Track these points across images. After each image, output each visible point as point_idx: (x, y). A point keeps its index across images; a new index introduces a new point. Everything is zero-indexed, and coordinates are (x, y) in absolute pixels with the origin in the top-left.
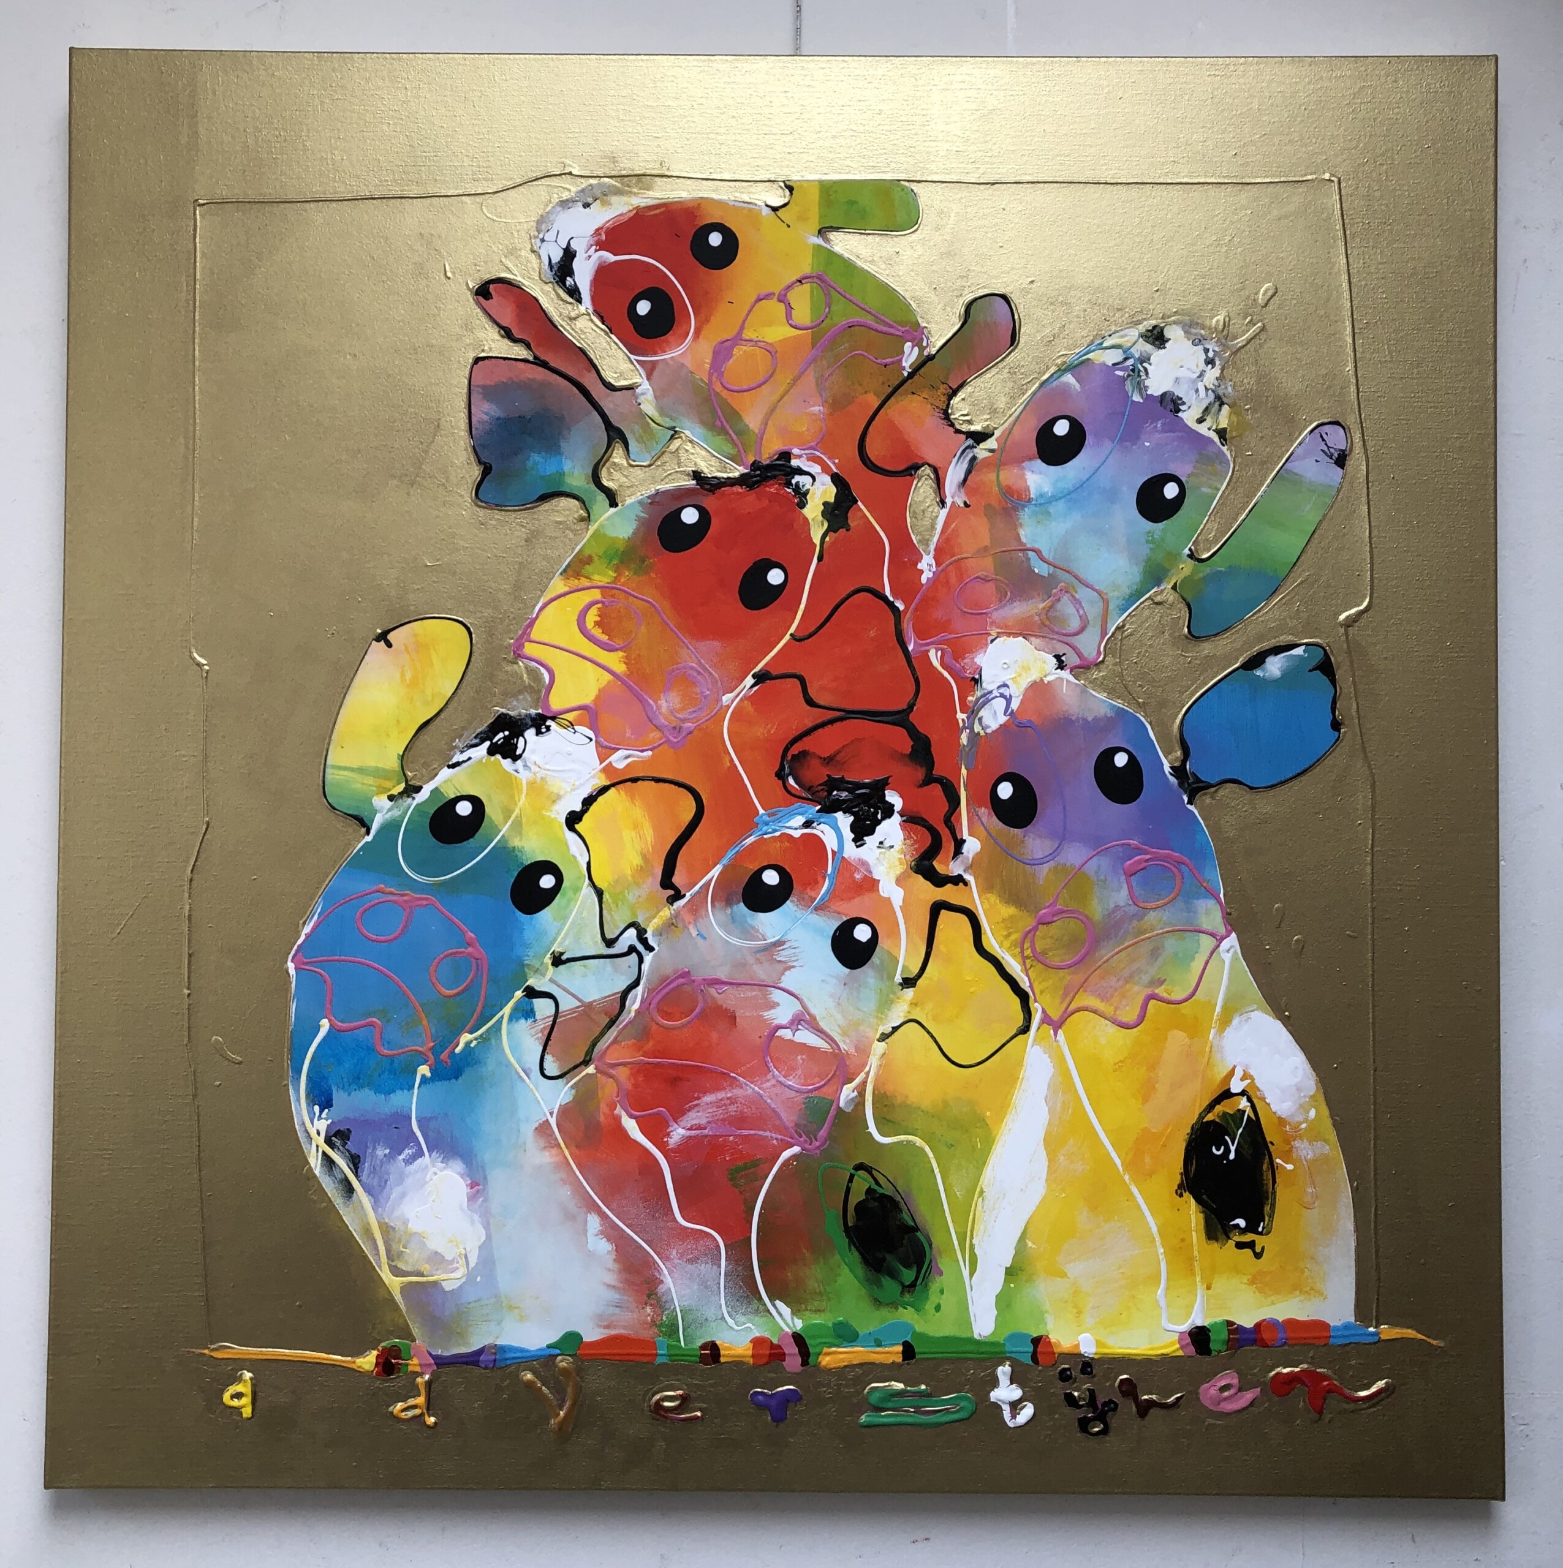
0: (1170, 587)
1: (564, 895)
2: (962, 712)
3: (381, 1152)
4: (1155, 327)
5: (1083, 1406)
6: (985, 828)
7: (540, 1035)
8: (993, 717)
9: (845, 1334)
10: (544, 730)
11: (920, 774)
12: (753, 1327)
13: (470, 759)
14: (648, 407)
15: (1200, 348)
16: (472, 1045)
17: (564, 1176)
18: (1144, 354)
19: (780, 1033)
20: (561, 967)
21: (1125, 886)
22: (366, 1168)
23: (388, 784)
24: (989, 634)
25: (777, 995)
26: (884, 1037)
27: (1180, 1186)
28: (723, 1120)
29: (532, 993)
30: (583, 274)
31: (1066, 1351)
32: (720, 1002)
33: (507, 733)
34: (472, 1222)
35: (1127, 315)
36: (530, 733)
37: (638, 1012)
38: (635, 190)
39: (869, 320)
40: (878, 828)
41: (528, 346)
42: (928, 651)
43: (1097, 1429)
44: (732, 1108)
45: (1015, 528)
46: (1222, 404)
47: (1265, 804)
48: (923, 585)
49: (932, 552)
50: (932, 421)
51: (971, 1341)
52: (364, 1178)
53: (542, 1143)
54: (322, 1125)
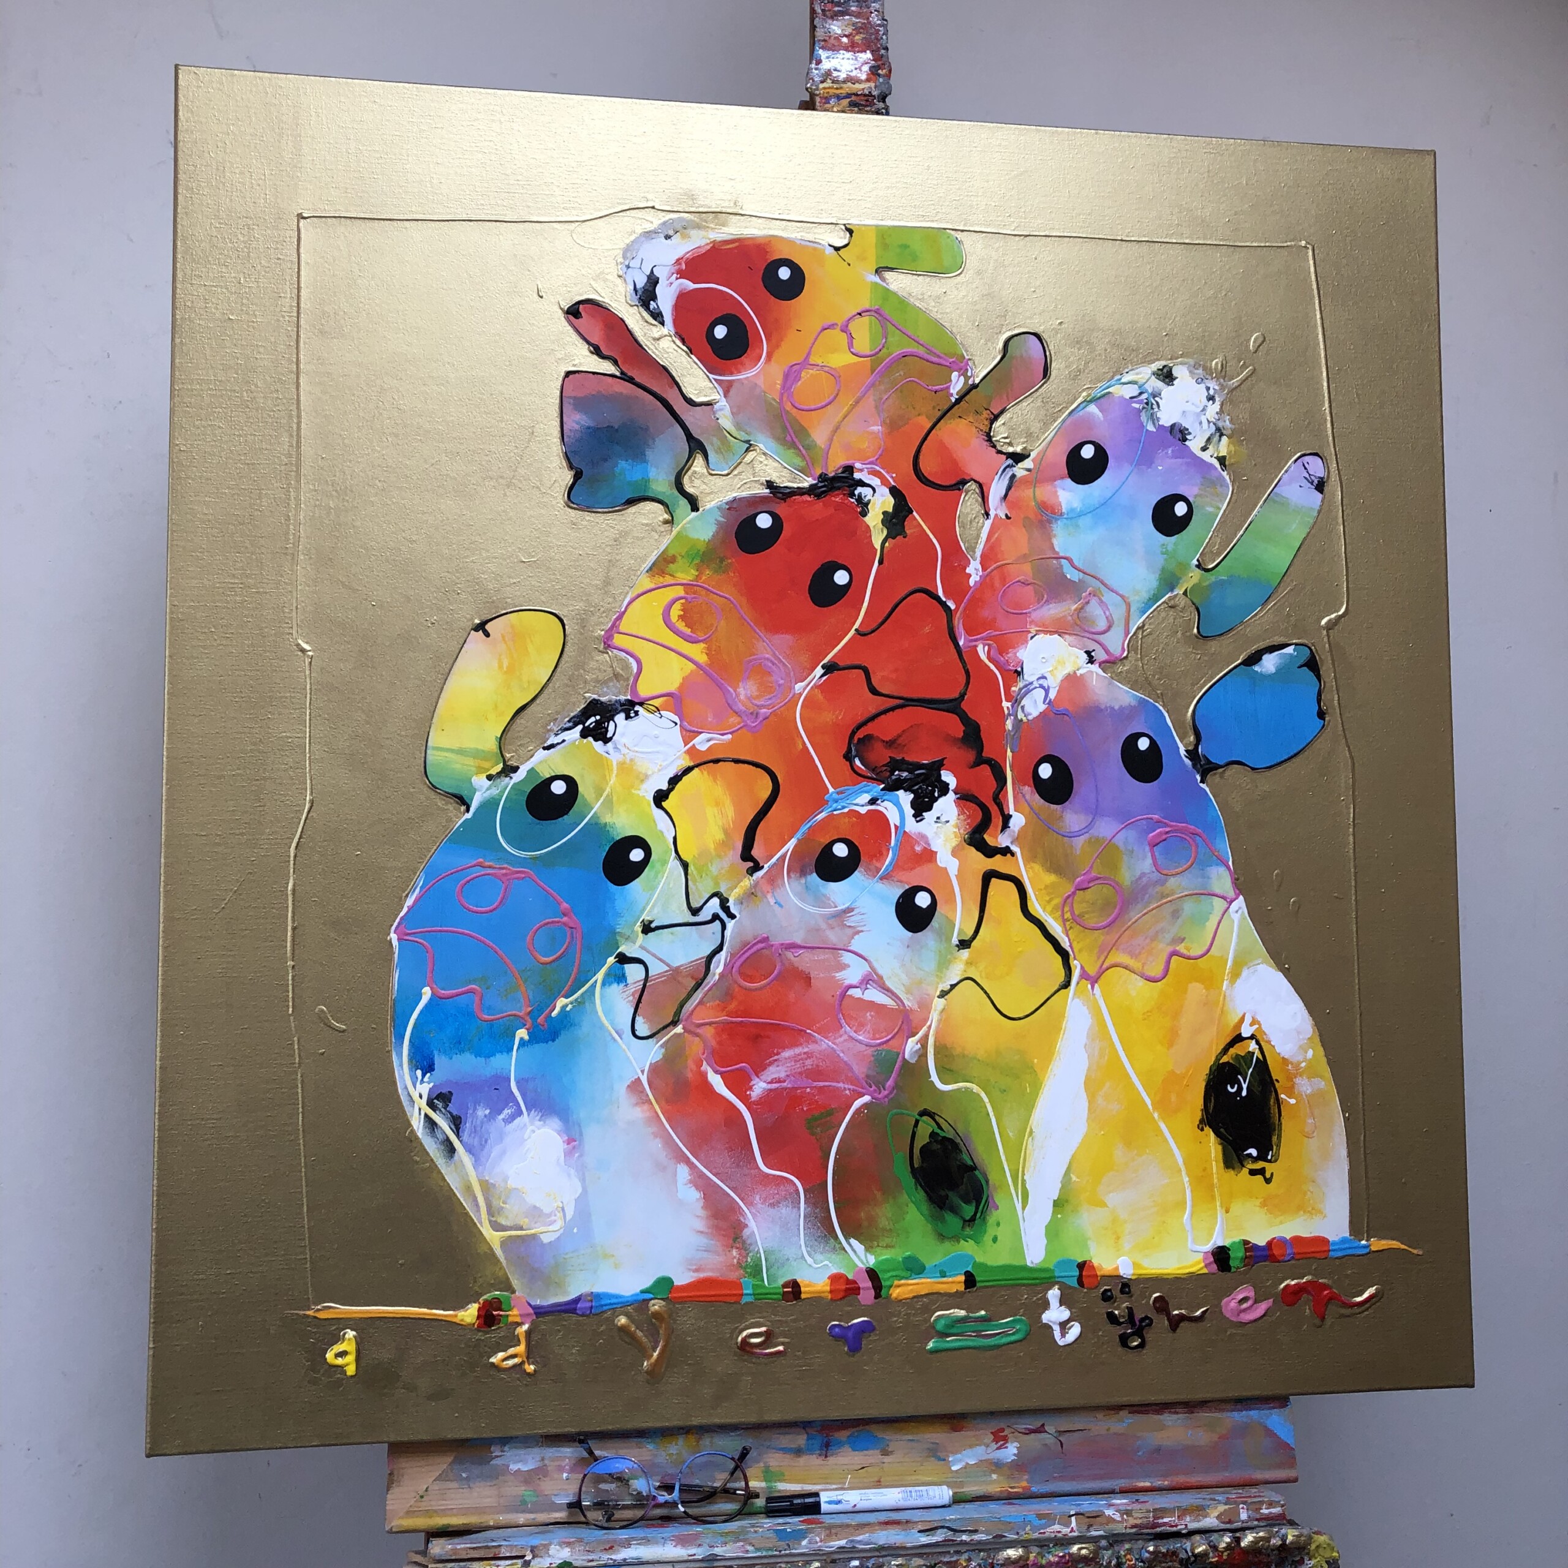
0: (1181, 592)
1: (653, 867)
2: (1007, 700)
3: (482, 1112)
4: (1164, 367)
5: (1123, 1323)
6: (1029, 805)
7: (631, 998)
8: (1034, 706)
9: (914, 1267)
10: (632, 715)
11: (971, 756)
12: (830, 1265)
13: (564, 741)
14: (726, 421)
15: (1203, 386)
16: (568, 1009)
17: (654, 1129)
18: (1156, 390)
19: (851, 992)
20: (650, 934)
21: (1149, 855)
22: (467, 1127)
23: (486, 765)
24: (1029, 632)
25: (847, 958)
26: (943, 994)
27: (1201, 1121)
28: (801, 1073)
29: (623, 959)
30: (665, 300)
31: (1107, 1273)
32: (796, 965)
33: (598, 717)
34: (569, 1175)
35: (1141, 356)
36: (620, 718)
37: (722, 975)
38: (712, 226)
39: (921, 350)
40: (935, 805)
41: (615, 362)
42: (976, 646)
43: (1135, 1344)
44: (808, 1062)
45: (1050, 539)
46: (1221, 435)
47: (1265, 783)
48: (971, 587)
49: (979, 559)
50: (978, 442)
51: (1025, 1268)
52: (465, 1137)
53: (634, 1100)
54: (425, 1089)
